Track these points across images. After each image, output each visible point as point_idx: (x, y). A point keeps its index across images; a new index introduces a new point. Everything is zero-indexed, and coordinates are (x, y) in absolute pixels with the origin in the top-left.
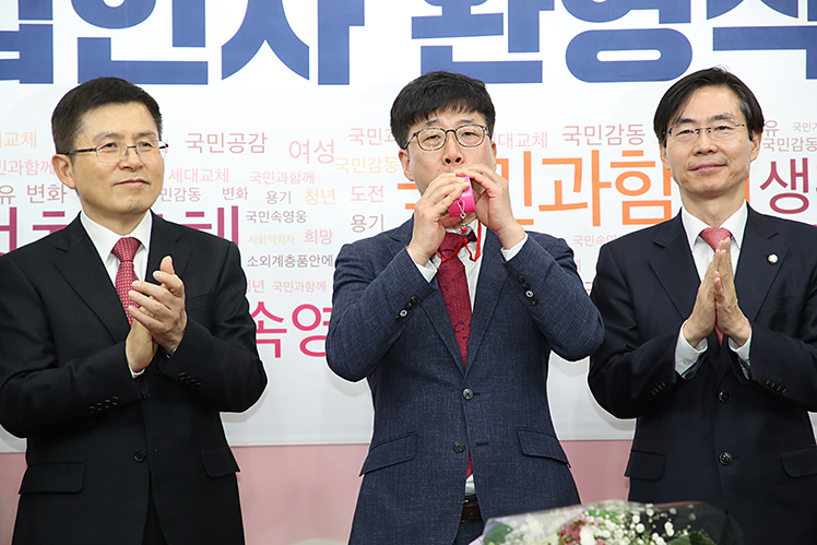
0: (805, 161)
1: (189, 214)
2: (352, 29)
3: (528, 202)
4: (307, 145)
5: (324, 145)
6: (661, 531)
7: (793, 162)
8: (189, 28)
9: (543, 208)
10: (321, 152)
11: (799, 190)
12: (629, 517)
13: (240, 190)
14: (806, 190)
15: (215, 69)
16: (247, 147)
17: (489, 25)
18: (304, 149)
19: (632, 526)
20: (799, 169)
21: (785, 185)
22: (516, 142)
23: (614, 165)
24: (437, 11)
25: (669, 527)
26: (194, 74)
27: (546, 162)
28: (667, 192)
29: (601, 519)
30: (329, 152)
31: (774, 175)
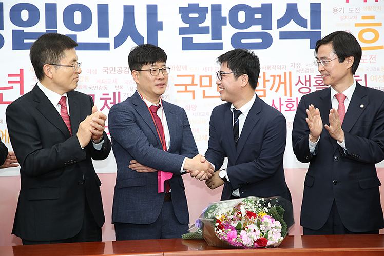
0: (310, 76)
1: (103, 95)
2: (159, 32)
6: (267, 206)
7: (306, 76)
8: (103, 31)
11: (308, 86)
12: (256, 201)
13: (121, 86)
14: (310, 86)
15: (112, 45)
16: (123, 72)
17: (205, 30)
19: (257, 204)
20: (308, 79)
21: (303, 84)
22: (214, 70)
24: (187, 25)
25: (269, 204)
26: (106, 47)
28: (265, 87)
29: (247, 202)
31: (300, 81)
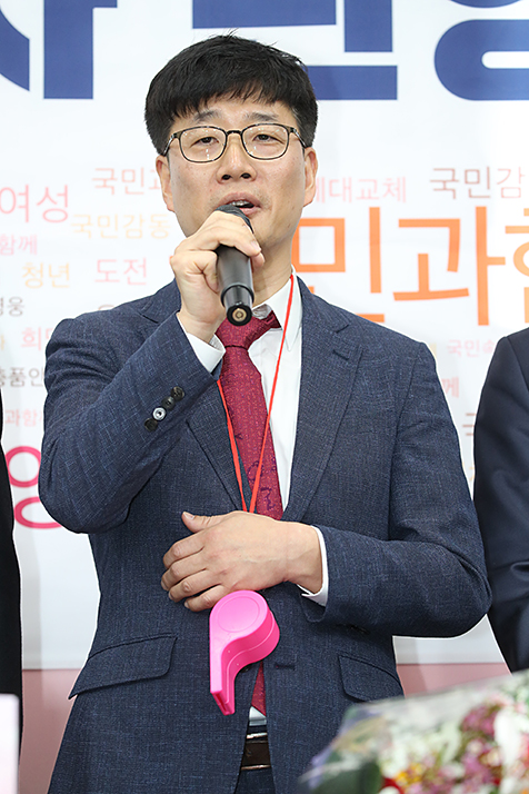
2: (99, 14)
3: (376, 287)
4: (26, 194)
5: (53, 194)
9: (399, 296)
10: (47, 204)
18: (21, 201)
22: (357, 194)
23: (510, 230)
27: (404, 223)
30: (61, 205)
